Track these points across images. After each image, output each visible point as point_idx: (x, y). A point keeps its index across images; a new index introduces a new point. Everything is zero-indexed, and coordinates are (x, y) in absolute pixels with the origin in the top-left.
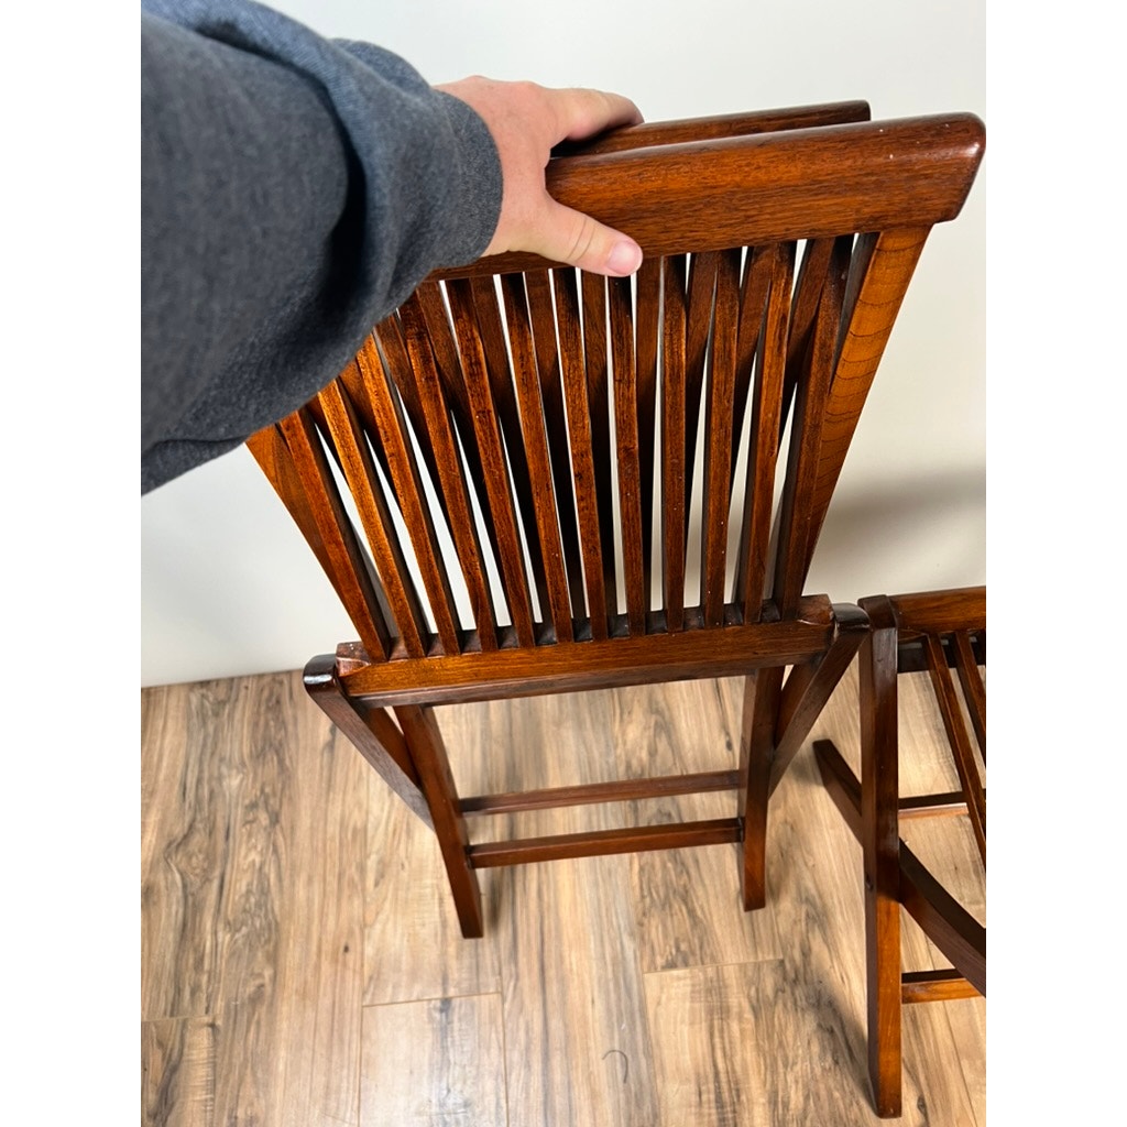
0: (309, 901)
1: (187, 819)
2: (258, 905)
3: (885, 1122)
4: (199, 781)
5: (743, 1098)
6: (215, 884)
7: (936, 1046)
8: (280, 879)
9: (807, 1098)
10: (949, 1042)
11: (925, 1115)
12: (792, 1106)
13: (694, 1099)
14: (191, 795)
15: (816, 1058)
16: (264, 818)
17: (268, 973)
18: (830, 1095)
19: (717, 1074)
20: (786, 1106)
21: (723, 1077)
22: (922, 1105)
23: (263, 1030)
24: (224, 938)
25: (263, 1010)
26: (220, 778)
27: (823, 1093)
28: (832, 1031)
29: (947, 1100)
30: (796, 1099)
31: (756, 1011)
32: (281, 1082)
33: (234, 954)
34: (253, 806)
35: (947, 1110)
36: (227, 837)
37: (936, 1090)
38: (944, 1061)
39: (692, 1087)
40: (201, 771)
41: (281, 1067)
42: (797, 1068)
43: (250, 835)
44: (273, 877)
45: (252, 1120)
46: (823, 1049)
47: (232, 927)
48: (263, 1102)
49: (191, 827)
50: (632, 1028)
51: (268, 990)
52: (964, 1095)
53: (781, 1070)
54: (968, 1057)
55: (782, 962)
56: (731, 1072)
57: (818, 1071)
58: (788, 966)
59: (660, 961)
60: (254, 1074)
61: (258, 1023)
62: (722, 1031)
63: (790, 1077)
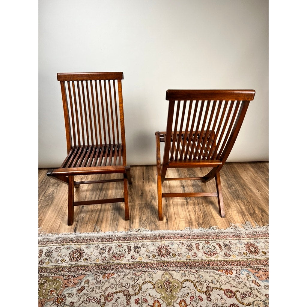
0: (61, 195)
1: (41, 185)
2: (51, 195)
3: (160, 222)
4: (45, 181)
5: (135, 218)
6: (44, 192)
7: (171, 213)
8: (57, 192)
9: (146, 218)
10: (174, 213)
11: (167, 221)
12: (143, 219)
14: (43, 182)
15: (149, 214)
16: (56, 185)
17: (50, 202)
18: (151, 218)
20: (142, 219)
22: (167, 220)
23: (47, 209)
24: (43, 198)
25: (48, 207)
26: (50, 180)
27: (149, 217)
28: (153, 211)
31: (140, 208)
32: (48, 215)
33: (45, 200)
34: (55, 184)
35: (171, 220)
36: (48, 187)
37: (170, 218)
38: (172, 215)
40: (46, 179)
41: (49, 213)
43: (53, 187)
44: (55, 192)
46: (151, 213)
47: (45, 197)
48: (43, 217)
49: (42, 186)
51: (50, 204)
52: (175, 219)
54: (177, 214)
55: (146, 203)
57: (149, 215)
58: (147, 203)
60: (43, 214)
61: (46, 208)
62: (133, 210)
63: (144, 216)
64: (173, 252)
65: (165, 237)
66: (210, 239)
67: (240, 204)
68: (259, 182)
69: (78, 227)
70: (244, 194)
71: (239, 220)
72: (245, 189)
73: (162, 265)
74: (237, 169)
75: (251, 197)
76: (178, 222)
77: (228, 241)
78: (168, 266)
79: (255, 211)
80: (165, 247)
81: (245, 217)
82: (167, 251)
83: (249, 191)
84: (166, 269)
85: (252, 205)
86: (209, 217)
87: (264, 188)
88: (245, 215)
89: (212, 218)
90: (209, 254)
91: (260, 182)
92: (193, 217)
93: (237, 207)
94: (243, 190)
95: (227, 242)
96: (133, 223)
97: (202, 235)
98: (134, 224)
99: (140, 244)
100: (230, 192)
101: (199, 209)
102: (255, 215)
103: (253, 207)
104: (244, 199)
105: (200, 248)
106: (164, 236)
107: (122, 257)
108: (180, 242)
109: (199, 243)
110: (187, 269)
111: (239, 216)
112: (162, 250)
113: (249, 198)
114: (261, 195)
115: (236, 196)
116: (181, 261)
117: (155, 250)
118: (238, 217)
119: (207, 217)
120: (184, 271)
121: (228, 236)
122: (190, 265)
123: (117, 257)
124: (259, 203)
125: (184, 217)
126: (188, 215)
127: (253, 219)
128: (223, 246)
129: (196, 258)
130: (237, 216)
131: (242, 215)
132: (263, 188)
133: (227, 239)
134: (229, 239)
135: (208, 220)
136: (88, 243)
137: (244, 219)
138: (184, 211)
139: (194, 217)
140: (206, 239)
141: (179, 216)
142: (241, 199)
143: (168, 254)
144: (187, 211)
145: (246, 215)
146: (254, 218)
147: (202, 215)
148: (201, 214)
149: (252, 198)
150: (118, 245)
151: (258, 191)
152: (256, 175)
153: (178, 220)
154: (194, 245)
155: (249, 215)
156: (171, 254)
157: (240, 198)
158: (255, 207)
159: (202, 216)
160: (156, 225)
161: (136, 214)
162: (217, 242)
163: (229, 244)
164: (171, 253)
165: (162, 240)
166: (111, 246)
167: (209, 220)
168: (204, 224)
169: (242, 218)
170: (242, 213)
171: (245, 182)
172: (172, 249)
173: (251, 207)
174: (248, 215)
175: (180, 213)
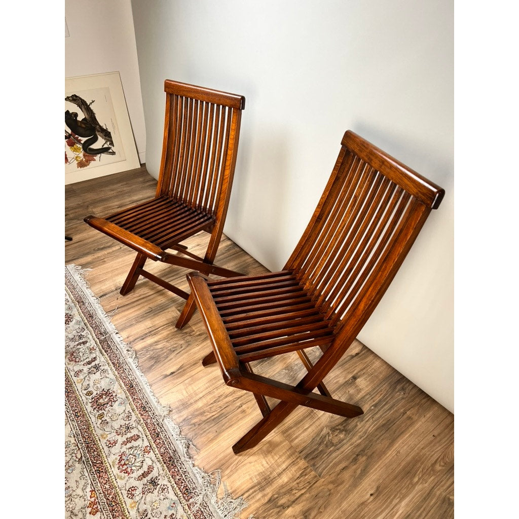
5: (154, 336)
7: (191, 371)
9: (161, 348)
10: (194, 374)
11: (170, 375)
13: (149, 327)
15: (172, 347)
19: (157, 329)
20: (157, 345)
21: (157, 330)
22: (172, 373)
27: (164, 351)
29: (177, 378)
30: (159, 346)
35: (174, 379)
37: (179, 375)
38: (187, 375)
39: (151, 326)
42: (168, 344)
45: (105, 261)
50: (159, 310)
52: (180, 382)
53: (165, 341)
54: (192, 380)
56: (159, 331)
57: (169, 348)
58: (194, 333)
59: (179, 308)
60: (114, 258)
62: (169, 326)
63: (164, 343)
64: (105, 413)
65: (132, 388)
66: (157, 452)
67: (294, 469)
68: (414, 486)
69: (107, 296)
70: (336, 465)
71: (238, 483)
72: (355, 460)
73: (76, 411)
74: (423, 420)
75: (337, 483)
76: (174, 390)
77: (165, 482)
78: (76, 418)
79: (288, 507)
80: (112, 397)
81: (255, 491)
82: (104, 404)
83: (355, 472)
84: (71, 418)
85: (307, 495)
86: (215, 428)
87: (400, 502)
88: (262, 489)
89: (215, 434)
90: (123, 462)
91: (418, 487)
92: (200, 404)
93: (279, 466)
94: (346, 458)
95: (163, 482)
96: (143, 339)
97: (161, 436)
98: (142, 341)
99: (106, 367)
100: (318, 435)
101: (226, 405)
102: (277, 510)
103: (304, 498)
104: (315, 470)
105: (129, 445)
106: (134, 386)
107: (76, 361)
108: (131, 411)
109: (140, 440)
110: (79, 445)
111: (251, 479)
112: (104, 397)
113: (330, 480)
114: (363, 503)
115: (314, 452)
116: (92, 430)
117: (102, 389)
118: (248, 477)
119: (213, 425)
120: (75, 442)
121: (178, 477)
122: (89, 445)
123: (73, 357)
124: (325, 508)
125: (192, 392)
126: (201, 395)
127: (258, 509)
128: (149, 478)
129: (106, 448)
130: (250, 475)
131: (259, 483)
132: (396, 501)
133: (171, 478)
134: (173, 482)
135: (205, 430)
136: (85, 318)
137: (247, 492)
138: (208, 384)
139: (200, 407)
140: (154, 446)
141: (190, 385)
142: (314, 465)
143: (99, 408)
144: (209, 390)
145: (265, 492)
146: (264, 511)
147: (214, 416)
148: (216, 413)
149: (331, 486)
150: (93, 347)
151: (372, 492)
152: (438, 467)
153: (182, 386)
154: (134, 432)
155: (267, 499)
156: (100, 412)
157: (312, 463)
158: (302, 504)
159: (209, 416)
160: (153, 365)
161: (162, 334)
162: (154, 465)
163: (159, 486)
164: (103, 411)
165: (125, 388)
166: (89, 341)
167: (207, 432)
168: (191, 428)
169: (250, 485)
170: (265, 481)
171: (384, 452)
172: (112, 407)
173: (298, 495)
174: (264, 496)
175: (197, 382)
